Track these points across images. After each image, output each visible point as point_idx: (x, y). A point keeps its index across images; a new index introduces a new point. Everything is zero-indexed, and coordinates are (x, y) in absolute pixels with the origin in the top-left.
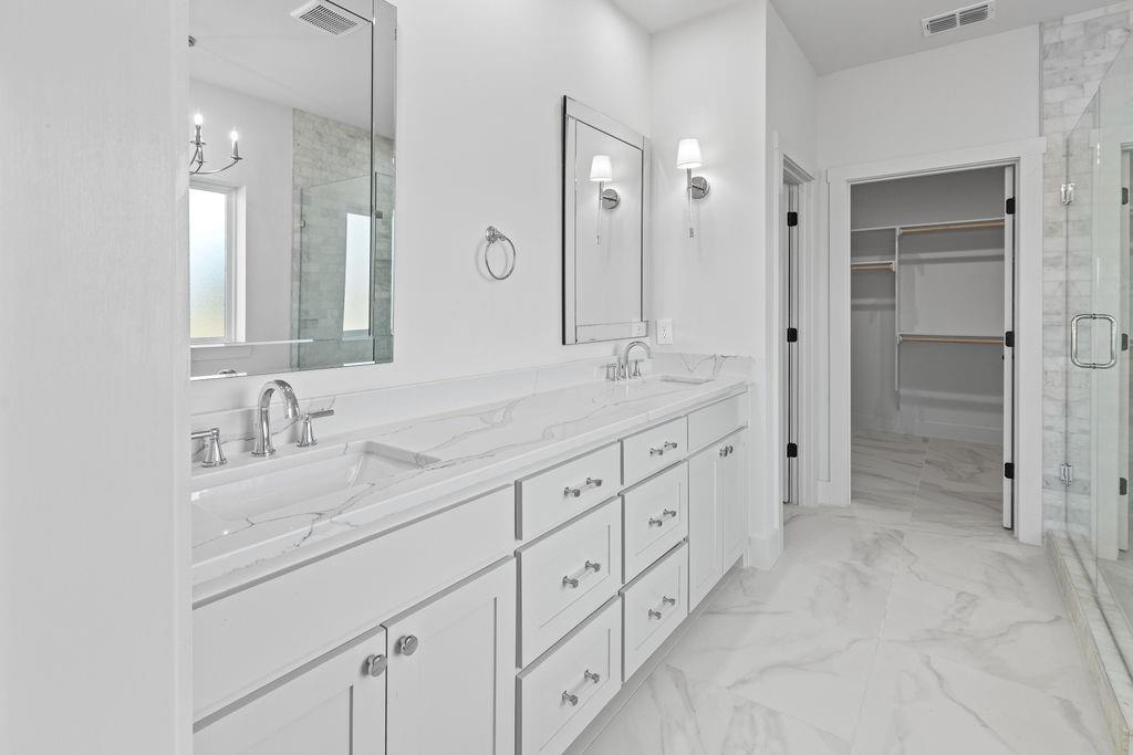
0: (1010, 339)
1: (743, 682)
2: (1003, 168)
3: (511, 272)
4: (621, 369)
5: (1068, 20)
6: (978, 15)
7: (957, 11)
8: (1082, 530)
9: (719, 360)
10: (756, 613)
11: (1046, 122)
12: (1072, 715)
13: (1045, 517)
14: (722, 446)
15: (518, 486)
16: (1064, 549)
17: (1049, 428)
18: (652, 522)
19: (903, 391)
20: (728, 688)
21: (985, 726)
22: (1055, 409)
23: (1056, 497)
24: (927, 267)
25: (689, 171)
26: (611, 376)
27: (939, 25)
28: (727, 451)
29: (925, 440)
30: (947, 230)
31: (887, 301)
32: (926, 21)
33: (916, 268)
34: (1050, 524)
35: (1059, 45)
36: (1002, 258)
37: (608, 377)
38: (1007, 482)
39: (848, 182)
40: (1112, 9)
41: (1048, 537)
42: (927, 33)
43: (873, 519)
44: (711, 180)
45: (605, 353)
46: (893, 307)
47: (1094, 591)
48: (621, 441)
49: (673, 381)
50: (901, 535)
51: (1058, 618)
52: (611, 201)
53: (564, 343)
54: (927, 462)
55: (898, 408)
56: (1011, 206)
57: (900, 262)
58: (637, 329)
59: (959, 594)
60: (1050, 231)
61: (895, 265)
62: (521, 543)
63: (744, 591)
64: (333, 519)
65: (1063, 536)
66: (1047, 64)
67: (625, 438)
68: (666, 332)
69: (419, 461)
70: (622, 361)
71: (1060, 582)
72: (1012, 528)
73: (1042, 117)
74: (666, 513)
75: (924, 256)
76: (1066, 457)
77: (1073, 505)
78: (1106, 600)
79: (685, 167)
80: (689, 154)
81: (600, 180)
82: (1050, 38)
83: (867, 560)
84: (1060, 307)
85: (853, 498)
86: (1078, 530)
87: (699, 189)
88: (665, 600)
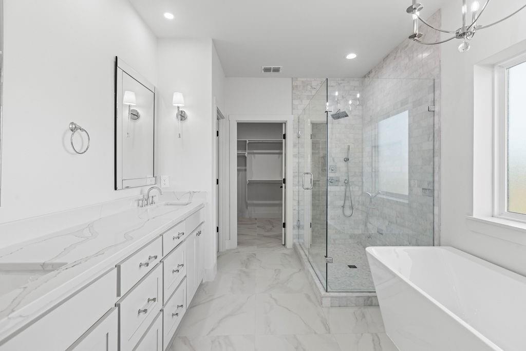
0: (284, 181)
1: (213, 330)
2: (282, 123)
3: (87, 149)
4: (146, 201)
5: (298, 79)
6: (277, 70)
7: (272, 67)
8: (303, 241)
9: (192, 193)
10: (212, 300)
11: (294, 110)
12: (309, 297)
13: (293, 239)
14: (197, 232)
15: (118, 267)
16: (299, 247)
17: (294, 210)
18: (174, 271)
19: (248, 202)
20: (207, 335)
21: (290, 310)
22: (296, 203)
23: (296, 232)
24: (256, 155)
25: (178, 107)
26: (140, 204)
27: (267, 70)
28: (199, 233)
29: (256, 219)
30: (263, 143)
31: (244, 168)
32: (263, 67)
33: (253, 156)
34: (294, 241)
35: (297, 86)
36: (282, 153)
37: (138, 206)
38: (283, 229)
39: (237, 121)
40: (308, 79)
41: (294, 245)
42: (263, 72)
43: (246, 251)
44: (188, 113)
45: (136, 193)
46: (246, 170)
47: (308, 259)
48: (161, 235)
49: (171, 205)
50: (255, 254)
51: (300, 270)
52: (135, 116)
53: (116, 189)
54: (258, 227)
55: (247, 208)
56: (284, 137)
57: (248, 153)
58: (150, 181)
59: (275, 270)
60: (295, 146)
61: (246, 155)
62: (119, 298)
63: (205, 292)
64: (10, 316)
65: (298, 243)
66: (294, 91)
67: (163, 233)
68: (166, 181)
69: (55, 267)
70: (146, 197)
71: (299, 258)
72: (285, 245)
73: (293, 109)
74: (179, 266)
75: (255, 151)
76: (299, 218)
77: (300, 233)
78: (311, 260)
79: (177, 105)
80: (178, 99)
81: (129, 104)
82: (295, 84)
83: (247, 267)
84: (297, 170)
85: (238, 245)
86: (301, 241)
87: (182, 116)
88: (178, 306)
